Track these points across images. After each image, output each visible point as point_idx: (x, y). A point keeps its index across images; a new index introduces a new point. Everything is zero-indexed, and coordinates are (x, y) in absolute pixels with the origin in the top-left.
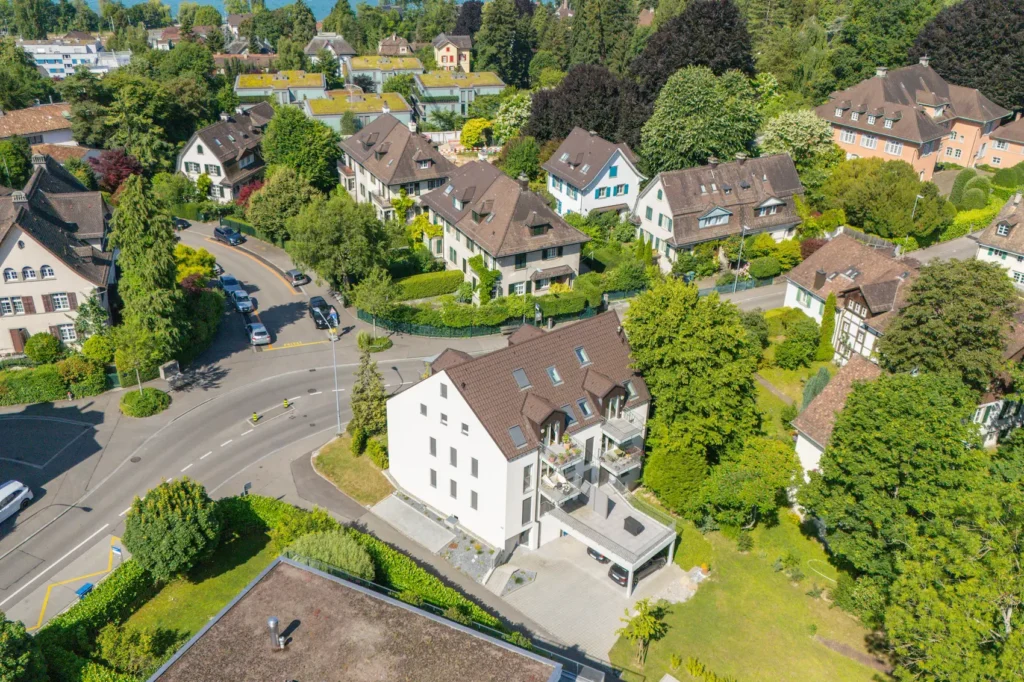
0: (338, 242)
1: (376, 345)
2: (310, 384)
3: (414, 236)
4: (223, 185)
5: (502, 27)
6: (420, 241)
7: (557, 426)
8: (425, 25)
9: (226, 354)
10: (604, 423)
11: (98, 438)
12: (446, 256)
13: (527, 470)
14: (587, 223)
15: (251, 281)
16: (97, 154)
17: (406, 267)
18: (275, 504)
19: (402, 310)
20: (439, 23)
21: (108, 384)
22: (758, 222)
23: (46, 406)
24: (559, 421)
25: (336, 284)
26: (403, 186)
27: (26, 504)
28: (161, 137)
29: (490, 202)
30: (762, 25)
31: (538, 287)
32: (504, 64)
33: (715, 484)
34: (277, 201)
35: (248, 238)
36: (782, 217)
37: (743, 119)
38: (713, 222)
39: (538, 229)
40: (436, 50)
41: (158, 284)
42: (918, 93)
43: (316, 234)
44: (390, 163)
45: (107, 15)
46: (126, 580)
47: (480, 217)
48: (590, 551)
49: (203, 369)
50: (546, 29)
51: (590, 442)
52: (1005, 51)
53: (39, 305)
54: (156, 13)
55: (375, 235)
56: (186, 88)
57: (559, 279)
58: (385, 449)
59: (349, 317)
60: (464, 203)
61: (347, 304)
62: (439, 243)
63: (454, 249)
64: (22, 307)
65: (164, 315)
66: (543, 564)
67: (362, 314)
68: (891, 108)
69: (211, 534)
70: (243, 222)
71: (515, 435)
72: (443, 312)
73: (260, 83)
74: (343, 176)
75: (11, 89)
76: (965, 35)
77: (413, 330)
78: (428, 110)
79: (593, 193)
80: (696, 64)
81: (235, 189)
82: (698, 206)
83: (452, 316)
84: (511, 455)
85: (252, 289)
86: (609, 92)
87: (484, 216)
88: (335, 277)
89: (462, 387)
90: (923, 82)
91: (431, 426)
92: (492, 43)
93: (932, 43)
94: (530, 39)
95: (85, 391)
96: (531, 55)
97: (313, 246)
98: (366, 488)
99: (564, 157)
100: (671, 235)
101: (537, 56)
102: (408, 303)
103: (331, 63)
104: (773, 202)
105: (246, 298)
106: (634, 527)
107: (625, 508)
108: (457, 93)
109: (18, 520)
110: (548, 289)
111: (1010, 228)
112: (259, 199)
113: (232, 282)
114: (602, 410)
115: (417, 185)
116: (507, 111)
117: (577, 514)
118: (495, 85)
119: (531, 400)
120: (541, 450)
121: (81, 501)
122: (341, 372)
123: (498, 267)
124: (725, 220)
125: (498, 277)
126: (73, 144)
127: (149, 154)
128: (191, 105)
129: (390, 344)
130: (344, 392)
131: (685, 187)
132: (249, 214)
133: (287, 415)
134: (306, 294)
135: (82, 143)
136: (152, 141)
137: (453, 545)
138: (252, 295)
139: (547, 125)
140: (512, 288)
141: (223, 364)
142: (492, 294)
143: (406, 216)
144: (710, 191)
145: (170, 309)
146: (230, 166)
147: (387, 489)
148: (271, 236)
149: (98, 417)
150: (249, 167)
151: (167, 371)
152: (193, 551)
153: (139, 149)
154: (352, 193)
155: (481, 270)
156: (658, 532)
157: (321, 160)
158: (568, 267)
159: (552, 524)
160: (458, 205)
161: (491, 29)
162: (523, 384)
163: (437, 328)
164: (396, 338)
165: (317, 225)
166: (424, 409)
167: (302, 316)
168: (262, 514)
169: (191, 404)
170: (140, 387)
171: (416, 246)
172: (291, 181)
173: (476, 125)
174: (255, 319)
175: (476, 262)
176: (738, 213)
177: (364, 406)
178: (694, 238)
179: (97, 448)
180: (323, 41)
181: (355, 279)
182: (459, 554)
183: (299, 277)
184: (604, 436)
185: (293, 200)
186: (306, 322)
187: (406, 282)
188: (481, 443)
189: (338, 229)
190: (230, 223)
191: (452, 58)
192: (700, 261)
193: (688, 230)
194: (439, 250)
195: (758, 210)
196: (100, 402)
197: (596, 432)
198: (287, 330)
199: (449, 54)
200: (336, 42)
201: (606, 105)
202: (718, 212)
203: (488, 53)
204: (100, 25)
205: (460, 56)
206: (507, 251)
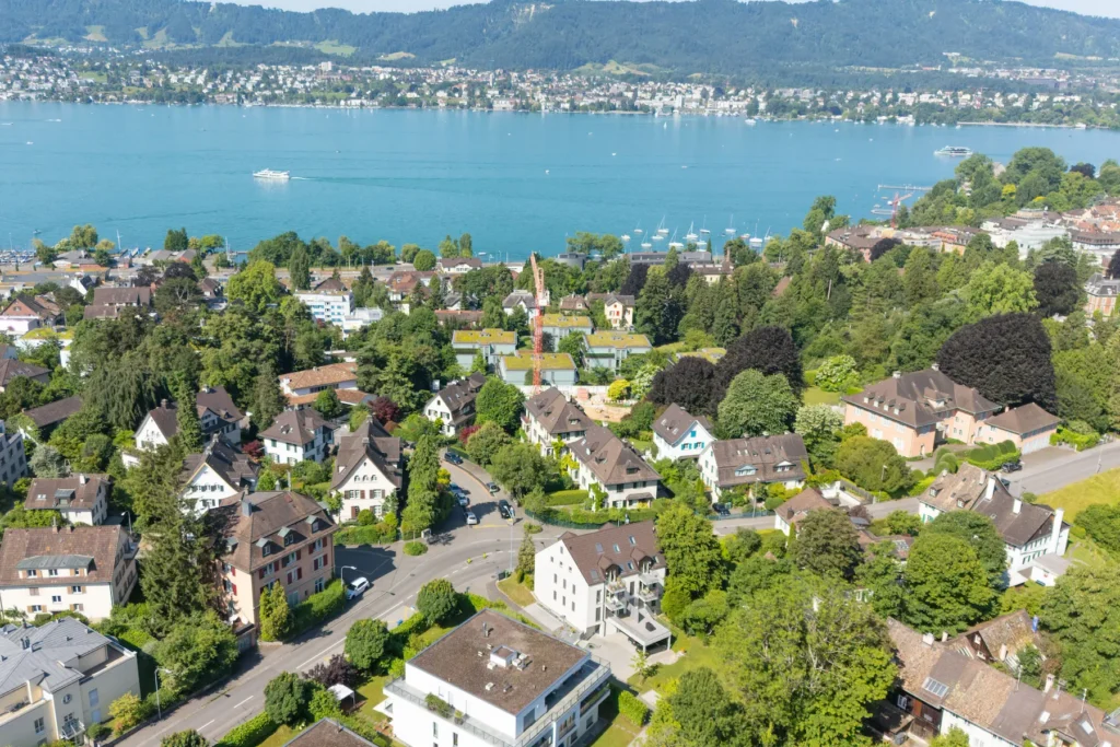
0: (518, 470)
1: (534, 530)
2: (497, 546)
3: (563, 467)
4: (450, 425)
5: (657, 296)
6: (566, 470)
7: (614, 572)
8: (601, 277)
9: (453, 528)
10: (640, 575)
11: (394, 563)
12: (580, 481)
13: (598, 593)
14: (672, 466)
15: (466, 488)
16: (373, 398)
17: (555, 485)
18: (479, 599)
19: (550, 511)
20: (613, 276)
21: (397, 538)
22: (775, 475)
23: (367, 546)
24: (615, 569)
25: (515, 494)
26: (559, 434)
27: (367, 588)
28: (411, 389)
29: (606, 452)
30: (863, 310)
31: (630, 504)
32: (657, 323)
33: (690, 610)
34: (485, 441)
35: (464, 460)
36: (793, 473)
37: (781, 406)
38: (744, 473)
39: (631, 470)
40: (606, 306)
41: (429, 489)
42: (927, 390)
43: (506, 465)
44: (553, 419)
45: (345, 254)
46: (416, 620)
47: (600, 460)
48: (630, 639)
49: (442, 535)
50: (695, 295)
51: (632, 584)
52: (998, 363)
53: (367, 495)
54: (384, 253)
55: (539, 467)
56: (426, 353)
57: (643, 500)
58: (533, 582)
59: (521, 513)
60: (592, 451)
61: (520, 505)
62: (577, 473)
63: (584, 477)
64: (359, 495)
65: (429, 504)
66: (605, 643)
67: (527, 512)
68: (901, 400)
69: (454, 605)
70: (463, 451)
71: (594, 575)
72: (572, 514)
73: (470, 338)
74: (524, 423)
75: (314, 347)
76: (970, 349)
77: (555, 523)
78: (591, 363)
79: (680, 446)
80: (754, 368)
81: (457, 428)
82: (733, 464)
83: (577, 516)
84: (591, 583)
85: (467, 492)
86: (706, 376)
87: (601, 460)
88: (514, 489)
89: (570, 549)
90: (932, 381)
91: (555, 568)
92: (648, 308)
93: (950, 351)
94: (681, 304)
95: (386, 541)
96: (681, 316)
97: (504, 472)
98: (523, 599)
99: (664, 422)
100: (717, 479)
101: (685, 318)
102: (554, 507)
103: (522, 317)
104: (785, 463)
105: (464, 498)
106: (650, 627)
107: (648, 617)
108: (613, 351)
109: (364, 595)
110: (636, 506)
111: (938, 491)
112: (473, 439)
113: (456, 488)
114: (640, 568)
115: (568, 434)
116: (642, 376)
117: (625, 620)
118: (644, 347)
119: (603, 559)
120: (606, 583)
121: (390, 590)
122: (514, 542)
123: (607, 491)
124: (752, 472)
125: (606, 496)
126: (355, 389)
127: (403, 399)
128: (428, 364)
129: (541, 530)
130: (514, 553)
131: (727, 451)
132: (467, 446)
133: (485, 561)
134: (497, 497)
135: (362, 389)
136: (406, 392)
137: (562, 628)
138: (467, 496)
139: (663, 392)
140: (615, 503)
141: (453, 533)
142: (602, 506)
143: (560, 452)
144: (743, 454)
145: (432, 501)
146: (455, 413)
147: (532, 600)
148: (479, 461)
149: (393, 554)
150: (466, 414)
151: (425, 534)
152: (446, 610)
153: (397, 396)
154: (528, 434)
155: (598, 492)
156: (662, 632)
157: (511, 413)
158: (649, 494)
159: (612, 624)
160: (588, 452)
161: (648, 298)
162: (600, 550)
163: (568, 523)
164: (544, 527)
165: (507, 460)
166: (552, 559)
167: (494, 510)
168: (473, 602)
169: (437, 551)
170: (414, 540)
171: (563, 473)
172: (493, 430)
173: (620, 383)
174: (469, 510)
175: (594, 487)
176: (762, 468)
177: (524, 558)
178: (731, 482)
179: (394, 568)
180: (517, 297)
181: (525, 491)
182: (564, 633)
183: (494, 487)
184: (641, 583)
185: (494, 441)
186: (496, 514)
187: (553, 495)
188: (576, 577)
189: (518, 463)
190: (453, 450)
191: (618, 313)
192: (736, 496)
193: (728, 477)
194: (576, 477)
195: (775, 468)
196: (393, 547)
197: (636, 579)
198: (486, 518)
199: (616, 310)
200: (527, 298)
201: (702, 384)
202: (748, 467)
203: (644, 316)
204: (339, 262)
205: (625, 311)
206: (612, 482)
